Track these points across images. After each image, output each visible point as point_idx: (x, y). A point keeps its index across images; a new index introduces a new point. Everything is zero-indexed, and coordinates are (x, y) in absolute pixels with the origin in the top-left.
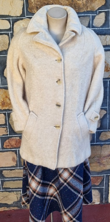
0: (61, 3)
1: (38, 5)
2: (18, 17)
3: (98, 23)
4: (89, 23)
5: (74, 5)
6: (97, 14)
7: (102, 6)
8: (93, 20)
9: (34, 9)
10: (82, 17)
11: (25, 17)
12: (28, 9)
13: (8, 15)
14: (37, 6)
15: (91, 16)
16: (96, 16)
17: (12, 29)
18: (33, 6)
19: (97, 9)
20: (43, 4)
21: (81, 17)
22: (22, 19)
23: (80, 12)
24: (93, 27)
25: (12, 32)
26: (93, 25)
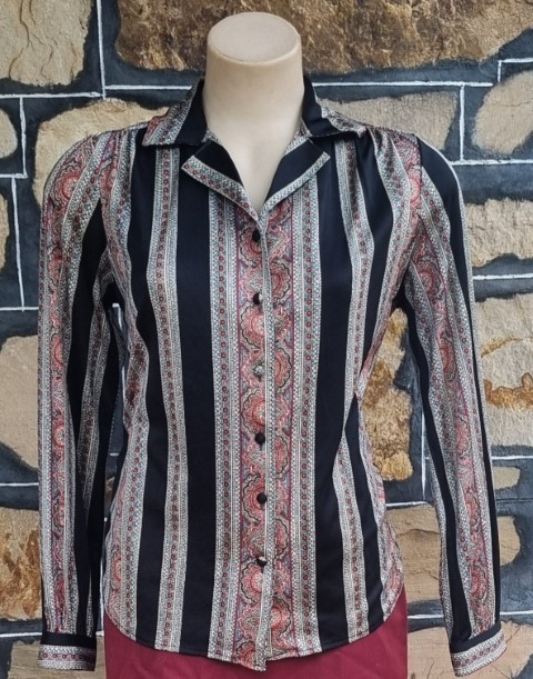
0: (297, 14)
1: (173, 22)
2: (59, 88)
3: (498, 134)
4: (450, 129)
5: (372, 24)
6: (494, 81)
7: (524, 33)
8: (472, 111)
9: (147, 48)
10: (411, 97)
11: (101, 92)
12: (117, 45)
13: (8, 80)
14: (165, 28)
15: (462, 92)
16: (492, 93)
17: (23, 158)
18: (144, 27)
19: (494, 50)
20: (198, 18)
21: (407, 97)
22: (82, 103)
23: (404, 70)
24: (473, 151)
25: (24, 175)
26: (473, 141)
